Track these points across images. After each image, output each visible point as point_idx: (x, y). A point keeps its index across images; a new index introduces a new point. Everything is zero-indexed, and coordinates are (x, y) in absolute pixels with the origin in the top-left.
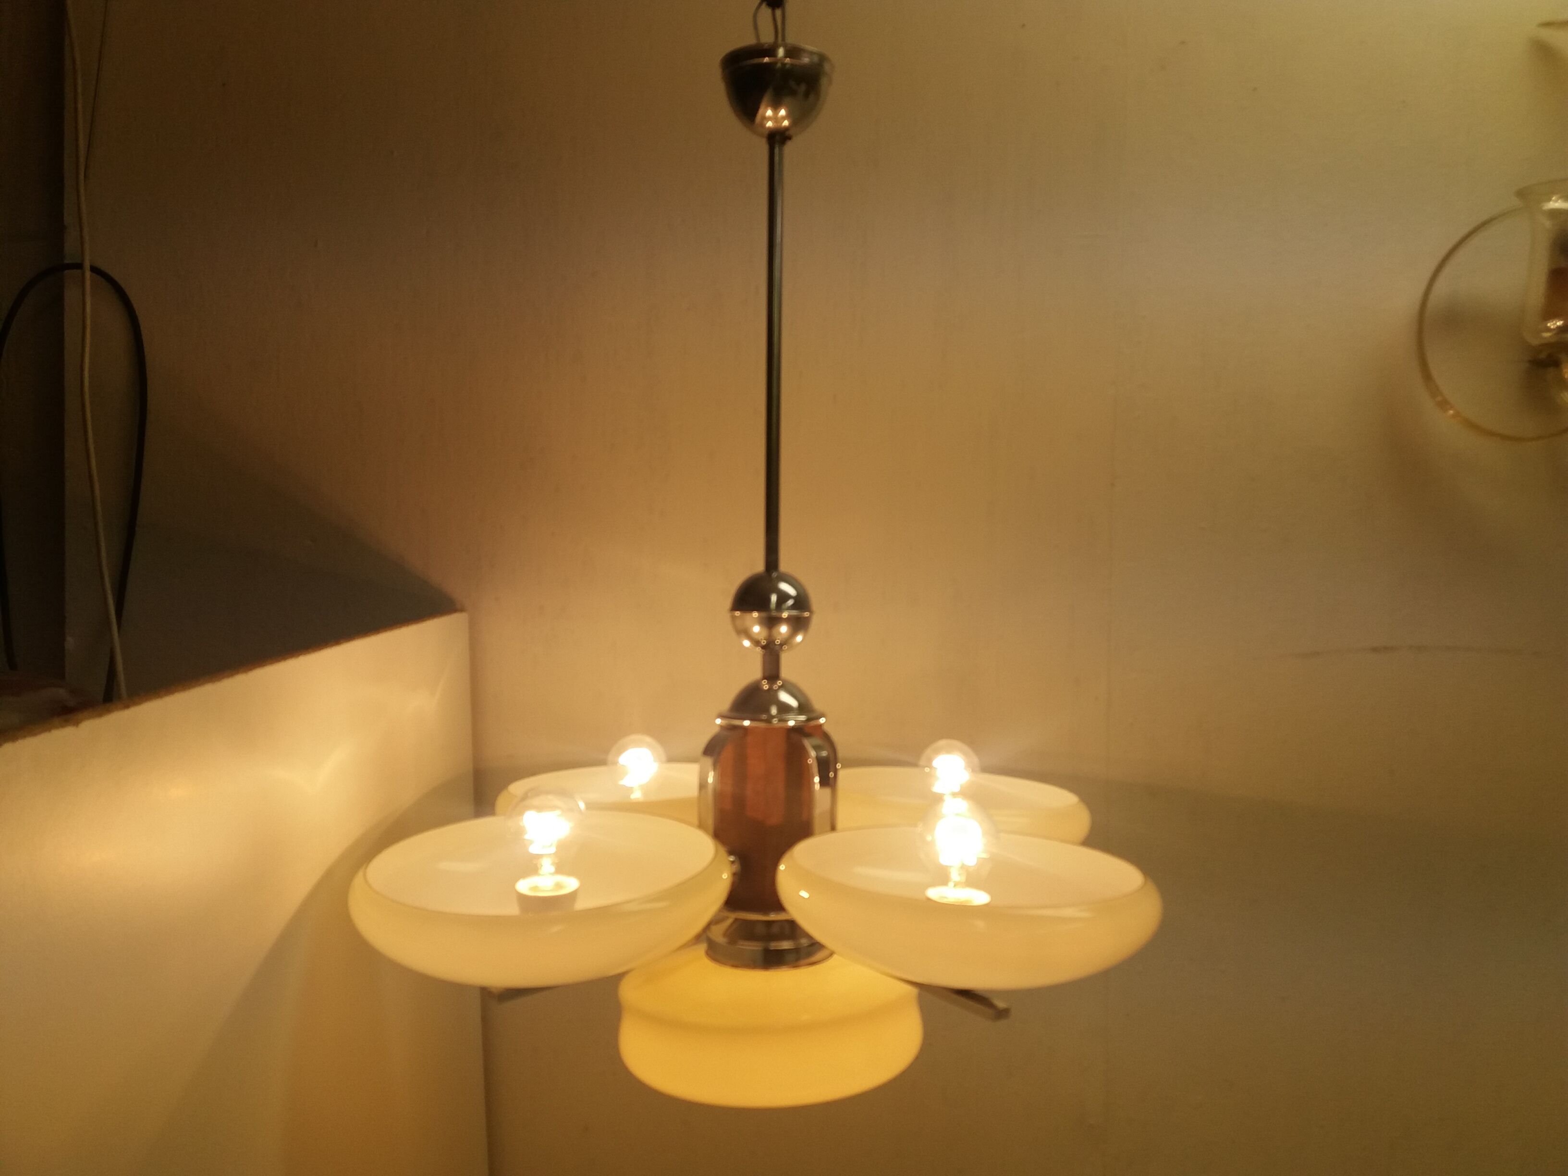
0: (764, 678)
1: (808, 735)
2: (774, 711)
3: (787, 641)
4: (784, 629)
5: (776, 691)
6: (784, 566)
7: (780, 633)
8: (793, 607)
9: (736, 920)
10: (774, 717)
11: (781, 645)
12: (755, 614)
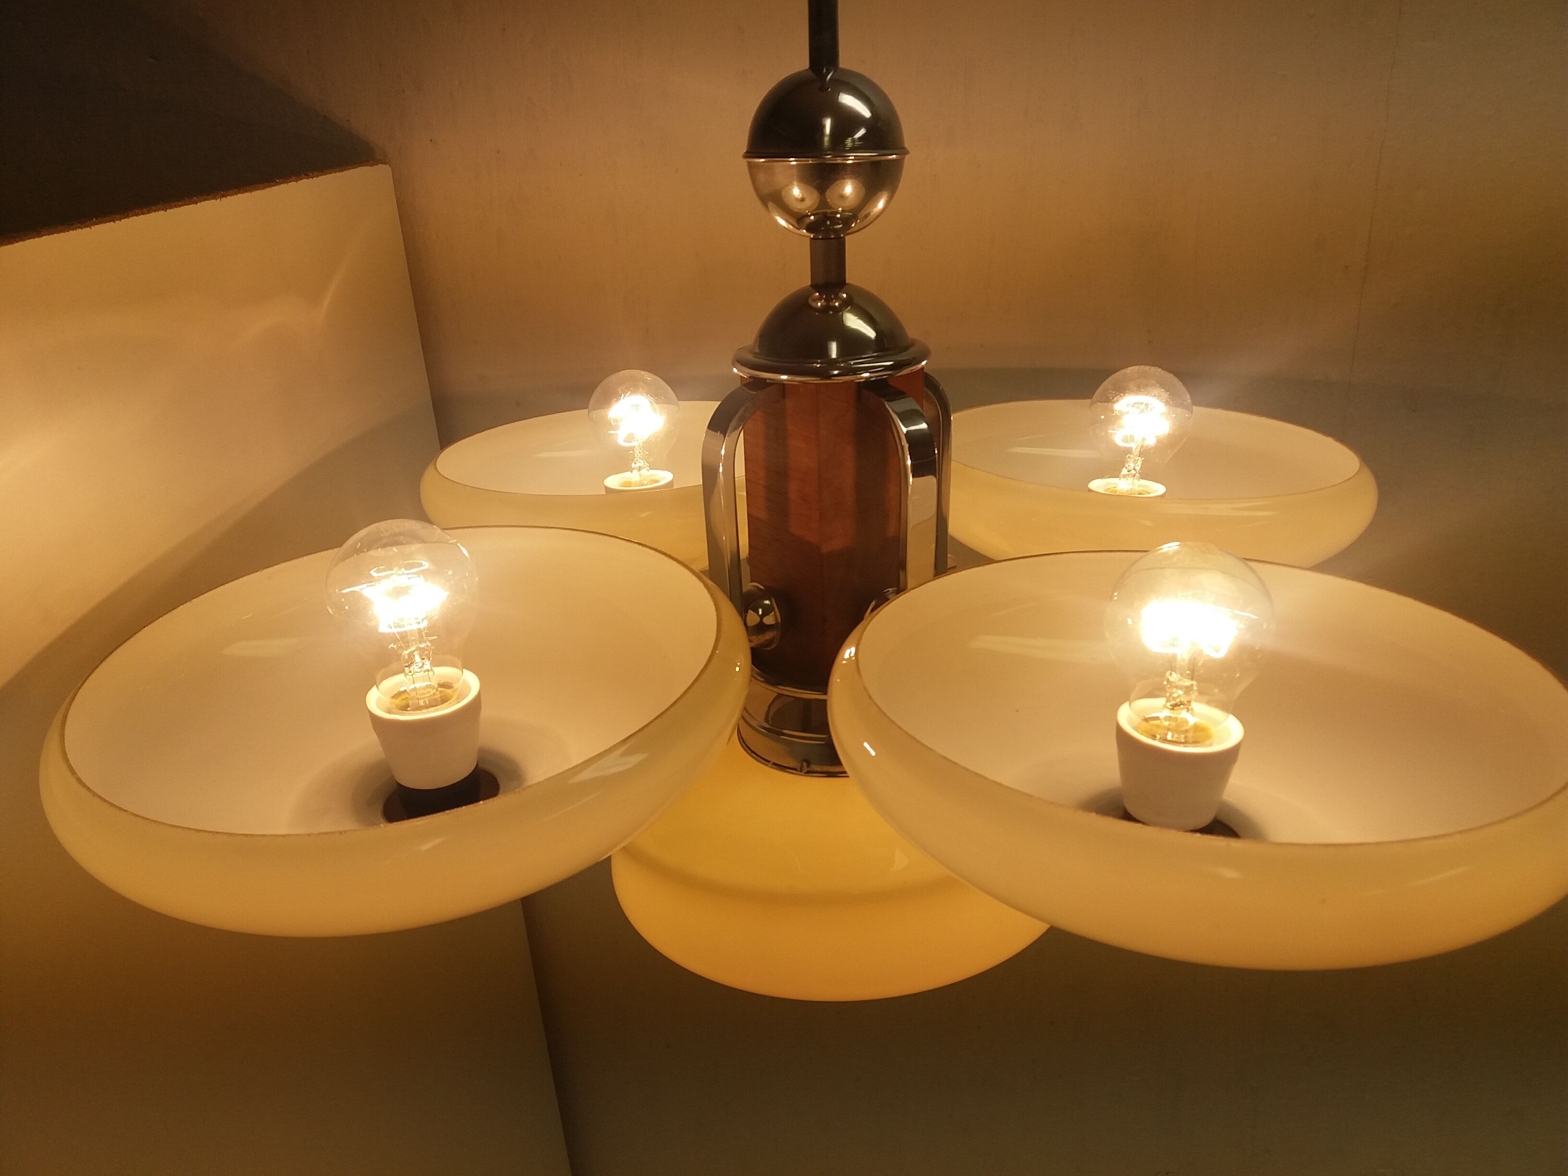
0: (815, 287)
1: (896, 394)
2: (834, 350)
3: (854, 214)
4: (849, 189)
5: (838, 311)
6: (848, 59)
7: (843, 197)
8: (866, 143)
9: (780, 695)
10: (833, 363)
11: (847, 222)
12: (793, 162)
